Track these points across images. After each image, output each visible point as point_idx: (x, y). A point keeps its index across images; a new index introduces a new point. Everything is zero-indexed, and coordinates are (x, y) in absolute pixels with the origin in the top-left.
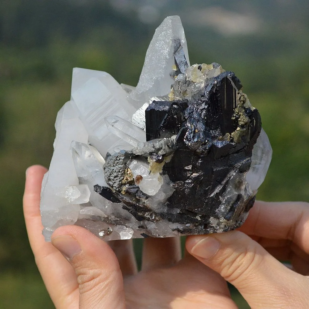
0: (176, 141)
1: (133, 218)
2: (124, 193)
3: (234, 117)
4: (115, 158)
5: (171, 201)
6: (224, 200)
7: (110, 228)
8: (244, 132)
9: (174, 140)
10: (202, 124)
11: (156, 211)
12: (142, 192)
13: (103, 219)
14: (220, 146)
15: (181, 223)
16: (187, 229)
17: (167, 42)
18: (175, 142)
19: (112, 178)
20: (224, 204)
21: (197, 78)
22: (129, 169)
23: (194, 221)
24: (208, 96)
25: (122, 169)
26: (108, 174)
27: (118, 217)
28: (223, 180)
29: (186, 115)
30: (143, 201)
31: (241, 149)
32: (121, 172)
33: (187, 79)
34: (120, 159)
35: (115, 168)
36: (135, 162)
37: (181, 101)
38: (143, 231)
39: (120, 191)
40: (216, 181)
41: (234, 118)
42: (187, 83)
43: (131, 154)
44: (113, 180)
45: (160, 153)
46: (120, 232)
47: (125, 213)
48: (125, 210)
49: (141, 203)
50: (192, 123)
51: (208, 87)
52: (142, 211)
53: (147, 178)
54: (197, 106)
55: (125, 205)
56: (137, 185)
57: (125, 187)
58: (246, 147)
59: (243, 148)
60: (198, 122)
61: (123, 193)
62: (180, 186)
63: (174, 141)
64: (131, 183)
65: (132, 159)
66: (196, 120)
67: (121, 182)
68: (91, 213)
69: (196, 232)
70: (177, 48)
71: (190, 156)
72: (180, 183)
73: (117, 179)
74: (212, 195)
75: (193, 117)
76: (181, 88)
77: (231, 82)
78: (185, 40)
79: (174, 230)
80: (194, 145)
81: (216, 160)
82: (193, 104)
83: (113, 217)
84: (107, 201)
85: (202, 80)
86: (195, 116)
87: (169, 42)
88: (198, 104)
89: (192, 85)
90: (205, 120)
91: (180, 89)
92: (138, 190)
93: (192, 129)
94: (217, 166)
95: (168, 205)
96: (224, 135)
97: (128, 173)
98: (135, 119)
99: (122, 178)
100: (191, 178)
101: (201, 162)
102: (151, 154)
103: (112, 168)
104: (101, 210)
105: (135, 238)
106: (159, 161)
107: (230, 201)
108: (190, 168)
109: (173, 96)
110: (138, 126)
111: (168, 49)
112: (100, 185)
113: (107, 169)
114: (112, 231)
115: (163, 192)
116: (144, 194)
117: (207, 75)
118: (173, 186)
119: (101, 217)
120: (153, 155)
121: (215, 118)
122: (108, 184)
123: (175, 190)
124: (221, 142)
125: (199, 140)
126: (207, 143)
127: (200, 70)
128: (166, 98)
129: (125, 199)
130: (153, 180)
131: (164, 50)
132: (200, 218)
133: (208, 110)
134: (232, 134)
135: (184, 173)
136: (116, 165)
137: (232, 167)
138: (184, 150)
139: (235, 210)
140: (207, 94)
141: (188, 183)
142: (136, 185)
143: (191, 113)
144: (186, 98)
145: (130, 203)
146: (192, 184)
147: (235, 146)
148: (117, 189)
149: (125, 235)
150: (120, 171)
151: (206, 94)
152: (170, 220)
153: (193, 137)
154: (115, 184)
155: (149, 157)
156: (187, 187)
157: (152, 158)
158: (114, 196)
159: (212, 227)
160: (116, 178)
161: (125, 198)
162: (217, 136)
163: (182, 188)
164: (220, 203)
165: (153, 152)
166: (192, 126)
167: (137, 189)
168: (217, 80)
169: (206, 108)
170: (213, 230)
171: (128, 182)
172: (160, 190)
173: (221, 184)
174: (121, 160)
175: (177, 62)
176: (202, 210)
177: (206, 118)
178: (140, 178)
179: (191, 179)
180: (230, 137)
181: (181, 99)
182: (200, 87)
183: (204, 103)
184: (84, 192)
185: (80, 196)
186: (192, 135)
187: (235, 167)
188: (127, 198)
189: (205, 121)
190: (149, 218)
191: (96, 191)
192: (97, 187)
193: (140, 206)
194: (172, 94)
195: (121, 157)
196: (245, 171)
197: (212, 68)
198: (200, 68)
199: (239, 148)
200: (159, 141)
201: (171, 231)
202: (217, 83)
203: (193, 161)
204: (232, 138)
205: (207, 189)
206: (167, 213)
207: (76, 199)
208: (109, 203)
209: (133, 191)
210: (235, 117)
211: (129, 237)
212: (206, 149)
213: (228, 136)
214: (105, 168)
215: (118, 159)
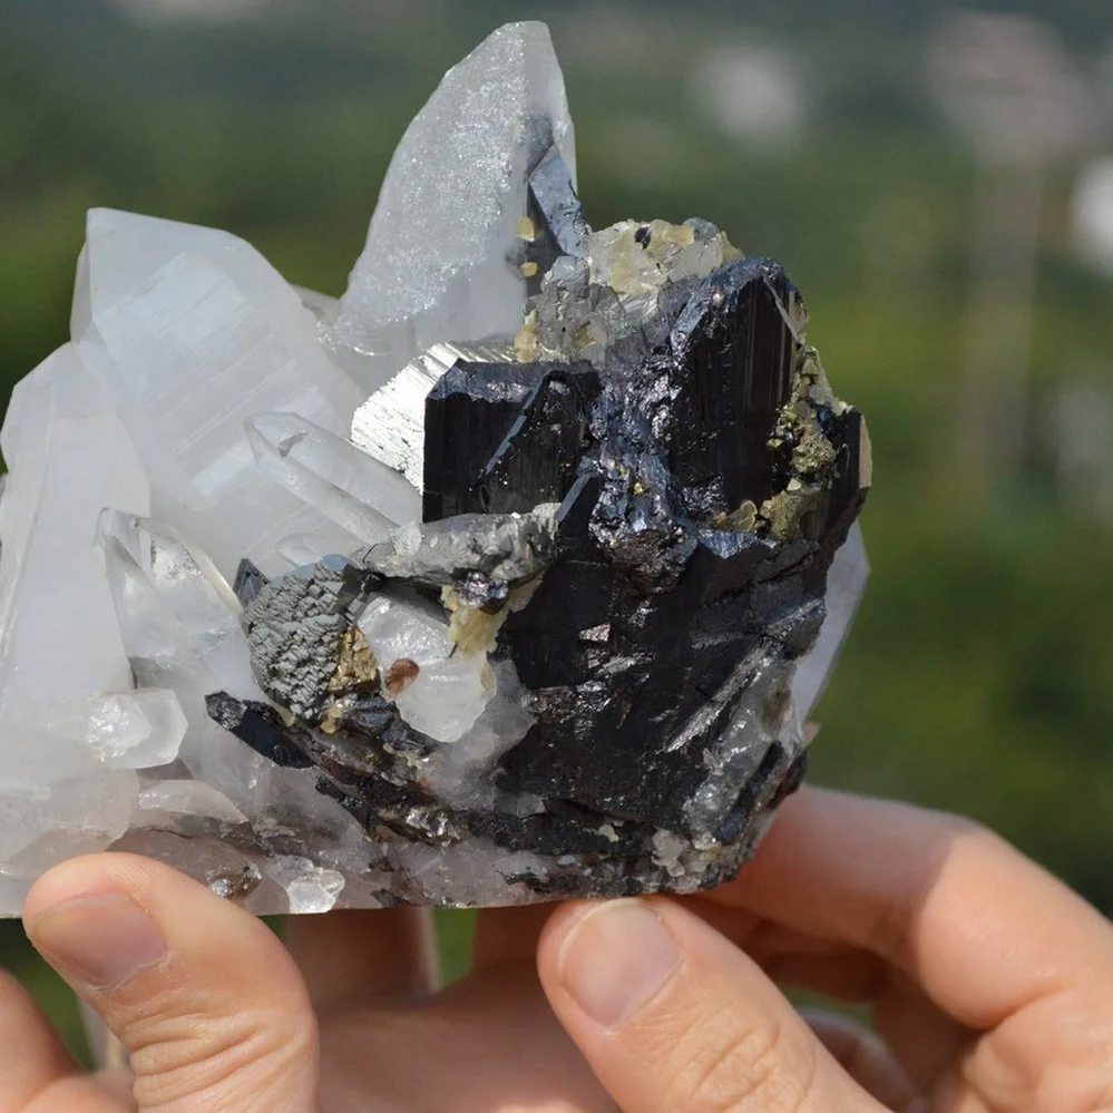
0: (559, 526)
1: (354, 829)
2: (331, 731)
3: (775, 437)
4: (299, 588)
5: (514, 767)
6: (719, 764)
7: (253, 866)
8: (812, 498)
9: (551, 521)
10: (655, 461)
11: (453, 804)
12: (406, 726)
13: (225, 832)
14: (725, 554)
15: (541, 852)
16: (562, 878)
17: (502, 125)
18: (552, 531)
19: (284, 666)
20: (716, 781)
21: (631, 276)
22: (357, 633)
23: (592, 848)
24: (683, 350)
25: (331, 631)
26: (273, 650)
27: (289, 825)
28: (718, 685)
29: (596, 424)
30: (409, 764)
31: (793, 567)
32: (330, 642)
33: (592, 280)
34: (322, 593)
35: (301, 629)
36: (382, 606)
37: (565, 364)
38: (384, 883)
39: (315, 723)
40: (697, 689)
41: (778, 443)
42: (594, 295)
43: (365, 572)
44: (292, 675)
45: (501, 573)
46: (287, 885)
47: (321, 807)
48: (326, 796)
49: (400, 770)
50: (617, 455)
51: (684, 315)
52: (399, 801)
53: (437, 670)
54: (637, 388)
55: (330, 777)
56: (389, 700)
57: (340, 706)
58: (811, 557)
59: (800, 563)
60: (639, 453)
61: (328, 727)
62: (558, 707)
63: (551, 526)
64: (367, 690)
65: (367, 590)
66: (632, 444)
67: (325, 684)
68: (184, 808)
69: (594, 889)
70: (539, 153)
71: (605, 587)
72: (559, 693)
73: (309, 673)
74: (678, 744)
75: (622, 435)
76: (565, 315)
77: (774, 300)
78: (570, 122)
79: (511, 881)
80: (630, 545)
81: (705, 606)
82: (619, 381)
83: (271, 822)
84: (258, 759)
85: (651, 287)
86: (630, 426)
87: (511, 128)
88: (641, 382)
89: (611, 302)
90: (667, 445)
91: (561, 318)
92: (391, 720)
93: (622, 481)
94: (708, 632)
95: (500, 781)
96: (733, 506)
97: (356, 648)
98: (368, 432)
99: (331, 668)
100: (604, 675)
101: (649, 613)
102: (461, 575)
103: (289, 626)
104: (227, 793)
105: (347, 907)
106: (492, 606)
107: (742, 771)
108: (605, 636)
109: (535, 345)
110: (378, 458)
111: (505, 156)
112: (232, 693)
113: (262, 631)
114: (260, 877)
115: (491, 730)
116: (415, 736)
117: (669, 265)
118: (532, 704)
119: (221, 822)
120: (471, 580)
121: (705, 438)
122: (267, 691)
123: (535, 721)
124: (731, 538)
125: (655, 528)
126: (680, 540)
127: (645, 247)
128: (488, 347)
129: (335, 753)
130: (464, 679)
131: (492, 157)
132: (616, 833)
133: (678, 407)
134: (768, 504)
135: (577, 654)
136: (306, 615)
137: (755, 635)
138: (587, 563)
139: (753, 804)
140: (679, 344)
141: (589, 697)
142: (383, 700)
143: (615, 417)
144: (585, 353)
145: (353, 769)
146: (604, 700)
147: (776, 552)
148: (309, 714)
149: (309, 897)
150: (326, 639)
151: (675, 344)
152: (501, 841)
153: (626, 514)
154: (298, 691)
155: (446, 589)
156: (587, 711)
157: (467, 594)
158: (285, 742)
159: (655, 868)
160: (305, 670)
161: (333, 748)
162: (709, 513)
163: (565, 714)
164: (701, 776)
165: (469, 570)
166: (622, 470)
167: (388, 715)
168: (722, 289)
169: (673, 397)
170: (657, 881)
171: (355, 686)
172: (480, 721)
173: (713, 704)
174: (328, 597)
175: (545, 209)
176: (628, 802)
177: (668, 439)
178: (406, 671)
179: (601, 679)
180: (759, 517)
181: (564, 358)
182: (639, 312)
183: (664, 380)
184: (160, 720)
185: (147, 736)
186: (623, 504)
187: (765, 635)
188: (340, 750)
189: (667, 452)
190: (423, 832)
191: (219, 719)
192: (218, 702)
193: (396, 782)
194: (531, 334)
195: (328, 584)
196: (802, 651)
197: (692, 240)
198: (642, 237)
199: (787, 563)
200: (499, 525)
201: (499, 882)
202: (724, 302)
203: (617, 608)
204: (763, 523)
205: (659, 719)
206: (493, 814)
207: (131, 751)
208: (262, 766)
209: (370, 721)
210: (783, 438)
211: (323, 903)
212: (678, 564)
213: (746, 514)
214: (252, 625)
215: (315, 589)
